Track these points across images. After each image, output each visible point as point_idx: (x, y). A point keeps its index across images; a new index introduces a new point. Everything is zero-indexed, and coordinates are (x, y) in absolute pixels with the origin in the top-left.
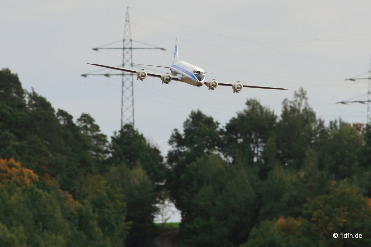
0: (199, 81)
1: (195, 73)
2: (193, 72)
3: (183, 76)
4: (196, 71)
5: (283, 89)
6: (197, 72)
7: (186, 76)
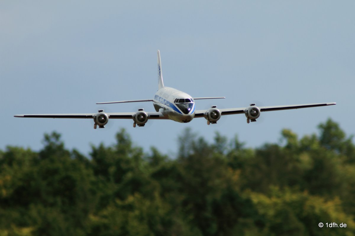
0: (184, 114)
1: (178, 103)
2: (175, 102)
3: (165, 111)
4: (178, 99)
5: (326, 105)
6: (181, 100)
7: (168, 109)
